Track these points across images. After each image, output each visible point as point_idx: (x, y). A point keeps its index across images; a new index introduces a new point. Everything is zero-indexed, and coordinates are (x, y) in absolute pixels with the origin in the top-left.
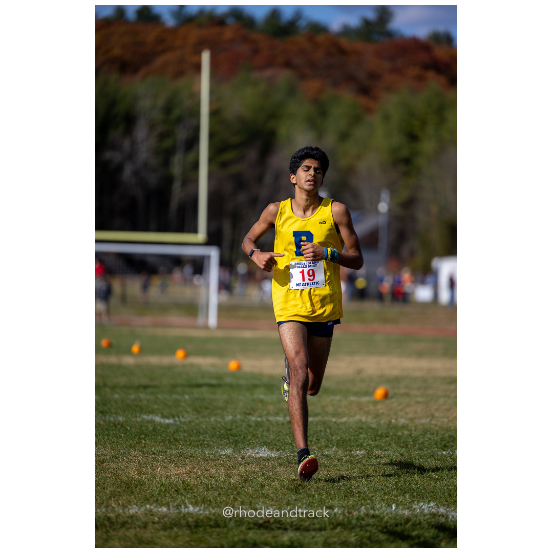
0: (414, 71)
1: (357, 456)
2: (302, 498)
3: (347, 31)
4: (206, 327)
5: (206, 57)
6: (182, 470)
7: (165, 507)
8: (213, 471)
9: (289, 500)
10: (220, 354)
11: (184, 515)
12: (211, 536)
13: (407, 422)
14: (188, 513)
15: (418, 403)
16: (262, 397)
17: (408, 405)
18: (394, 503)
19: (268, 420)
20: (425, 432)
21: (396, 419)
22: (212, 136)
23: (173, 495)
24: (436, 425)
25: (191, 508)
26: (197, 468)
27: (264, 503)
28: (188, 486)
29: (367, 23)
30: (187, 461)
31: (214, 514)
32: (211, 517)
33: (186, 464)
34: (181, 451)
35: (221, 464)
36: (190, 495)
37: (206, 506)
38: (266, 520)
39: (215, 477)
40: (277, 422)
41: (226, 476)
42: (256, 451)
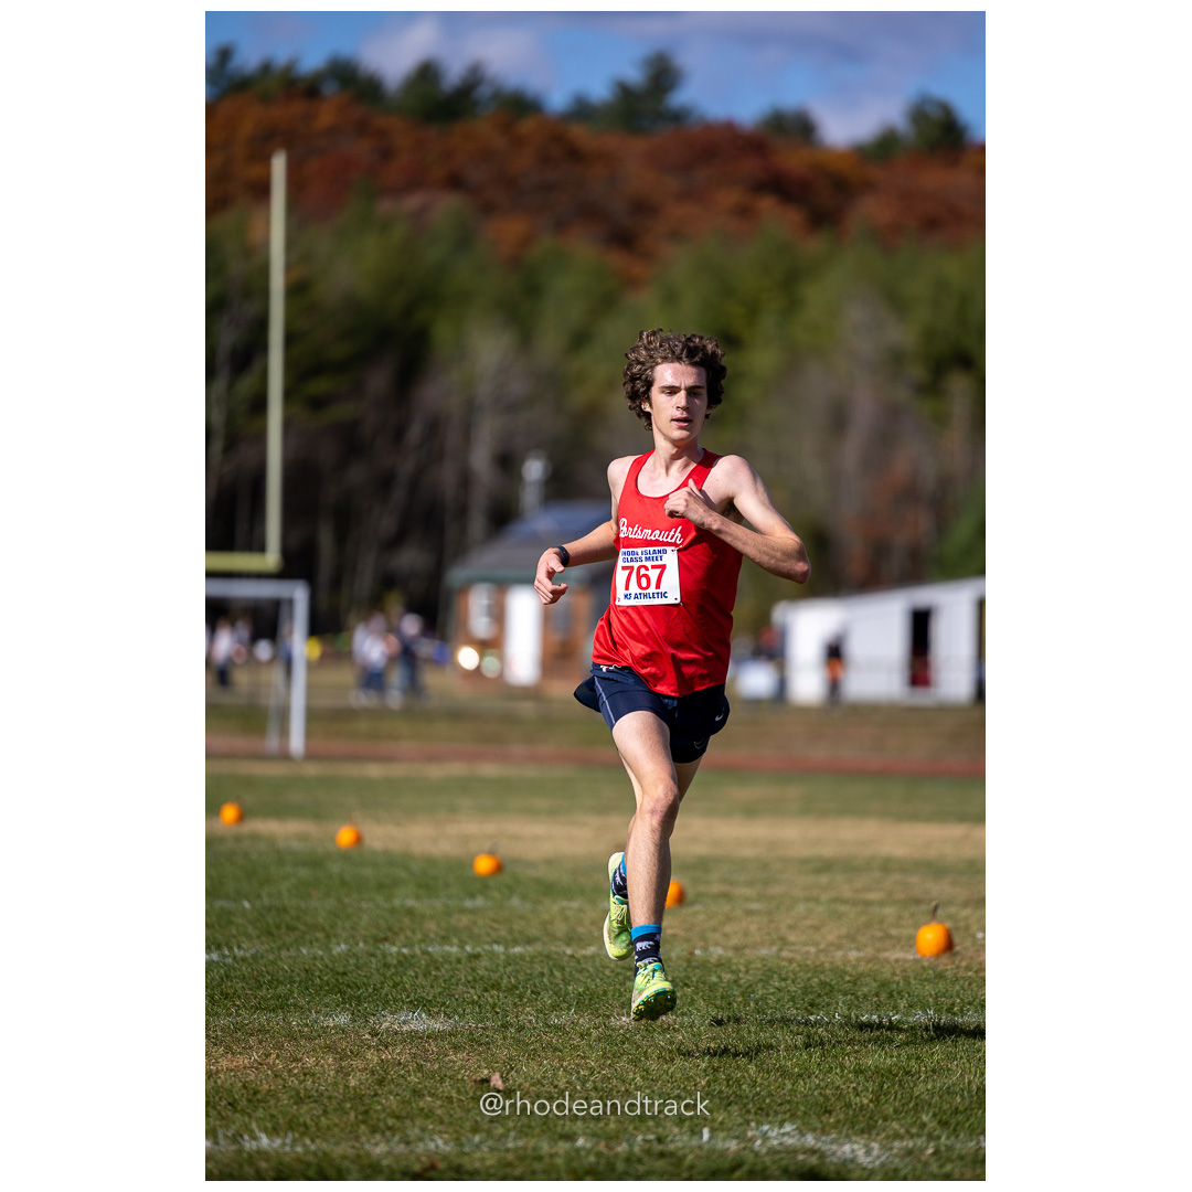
0: (729, 197)
1: (622, 1027)
3: (582, 111)
4: (285, 756)
5: (279, 166)
6: (242, 1060)
8: (310, 1061)
9: (476, 1122)
10: (317, 813)
11: (250, 1157)
13: (730, 954)
14: (259, 1152)
15: (750, 913)
16: (410, 903)
17: (728, 919)
18: (705, 1126)
19: (425, 953)
20: (769, 973)
21: (705, 949)
22: (290, 339)
23: (224, 1114)
24: (790, 961)
25: (265, 1141)
26: (274, 1056)
27: (423, 1129)
28: (255, 1093)
29: (625, 93)
30: (252, 1041)
31: (315, 1154)
32: (310, 1158)
33: (251, 1048)
34: (239, 1019)
35: (328, 1047)
36: (260, 1113)
37: (297, 1135)
38: (428, 1164)
39: (314, 1075)
40: (447, 958)
41: (338, 1072)
42: (403, 1018)
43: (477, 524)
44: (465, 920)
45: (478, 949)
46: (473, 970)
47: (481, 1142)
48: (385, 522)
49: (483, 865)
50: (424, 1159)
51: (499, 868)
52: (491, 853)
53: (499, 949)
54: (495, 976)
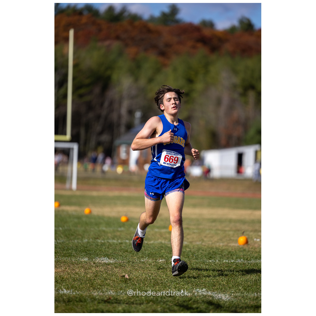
0: (190, 43)
1: (160, 262)
2: (129, 286)
4: (71, 189)
5: (71, 33)
6: (59, 270)
8: (77, 270)
9: (121, 287)
10: (79, 204)
11: (61, 295)
12: (77, 307)
13: (189, 244)
14: (64, 294)
15: (194, 233)
16: (104, 229)
18: (182, 289)
19: (108, 242)
20: (199, 249)
22: (74, 79)
24: (205, 246)
25: (65, 291)
26: (68, 269)
27: (107, 289)
28: (63, 278)
29: (164, 15)
32: (77, 296)
33: (62, 266)
34: (59, 259)
35: (82, 267)
36: (64, 284)
37: (74, 290)
38: (108, 298)
39: (78, 274)
40: (114, 243)
41: (85, 273)
42: (102, 259)
43: (123, 129)
44: (118, 234)
45: (122, 242)
46: (121, 247)
47: (123, 292)
48: (98, 128)
49: (123, 219)
50: (107, 297)
51: (128, 220)
52: (126, 216)
53: (127, 241)
54: (126, 248)
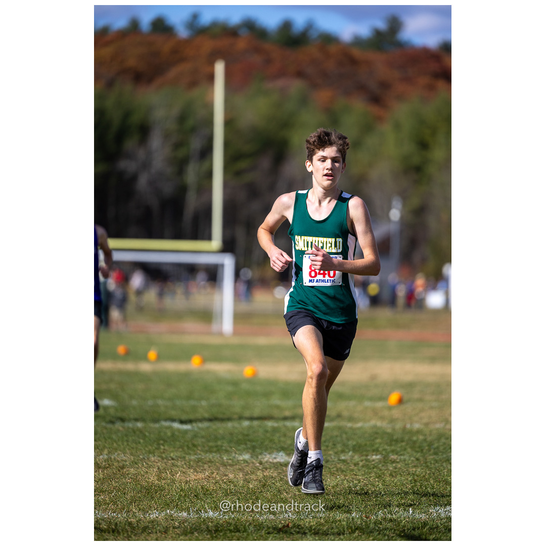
0: (423, 80)
1: (373, 460)
3: (358, 42)
5: (220, 67)
6: (201, 476)
7: (185, 512)
8: (231, 476)
11: (204, 520)
13: (422, 427)
14: (208, 518)
15: (432, 408)
16: (278, 402)
17: (422, 410)
18: (410, 507)
19: (285, 426)
20: (440, 436)
21: (411, 424)
22: (227, 144)
23: (193, 501)
25: (211, 513)
26: (215, 474)
28: (207, 491)
29: (378, 34)
30: (206, 466)
31: (233, 519)
32: (231, 521)
33: (205, 470)
34: (200, 456)
35: (240, 469)
36: (209, 501)
38: (285, 525)
39: (233, 482)
41: (244, 481)
42: (274, 456)
50: (283, 522)
